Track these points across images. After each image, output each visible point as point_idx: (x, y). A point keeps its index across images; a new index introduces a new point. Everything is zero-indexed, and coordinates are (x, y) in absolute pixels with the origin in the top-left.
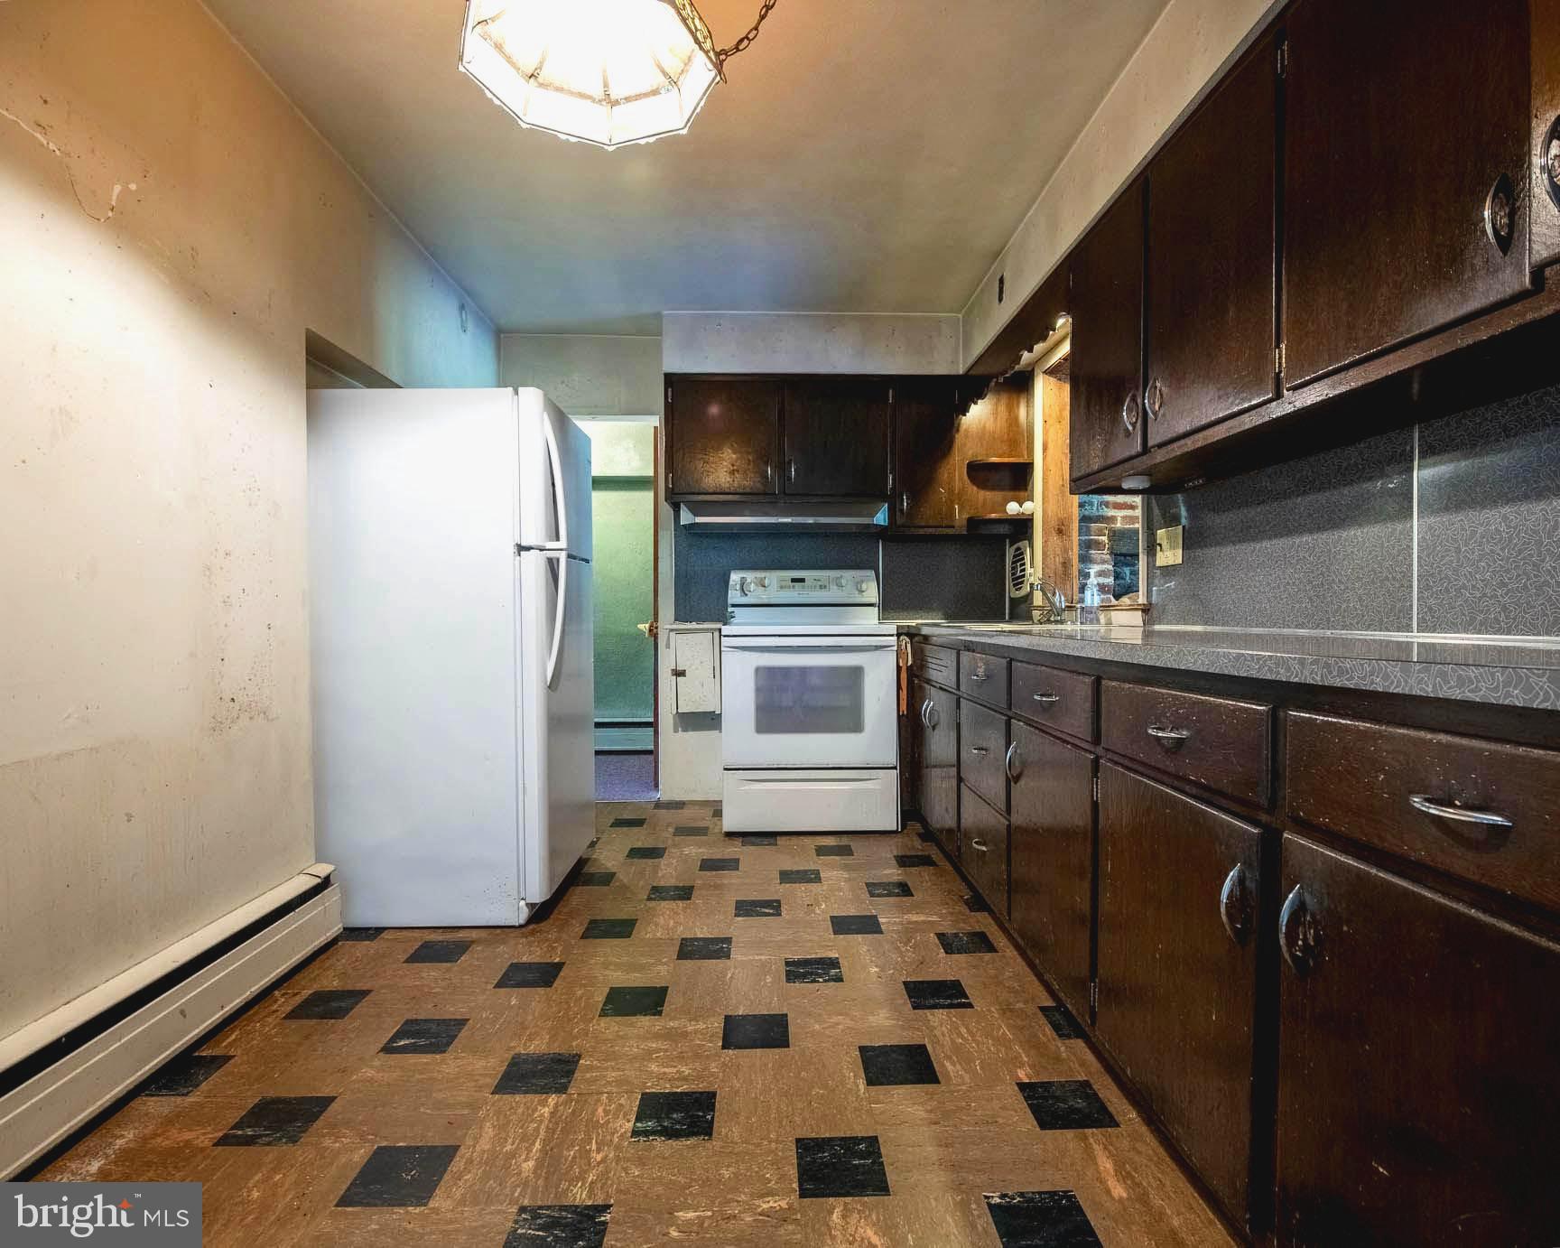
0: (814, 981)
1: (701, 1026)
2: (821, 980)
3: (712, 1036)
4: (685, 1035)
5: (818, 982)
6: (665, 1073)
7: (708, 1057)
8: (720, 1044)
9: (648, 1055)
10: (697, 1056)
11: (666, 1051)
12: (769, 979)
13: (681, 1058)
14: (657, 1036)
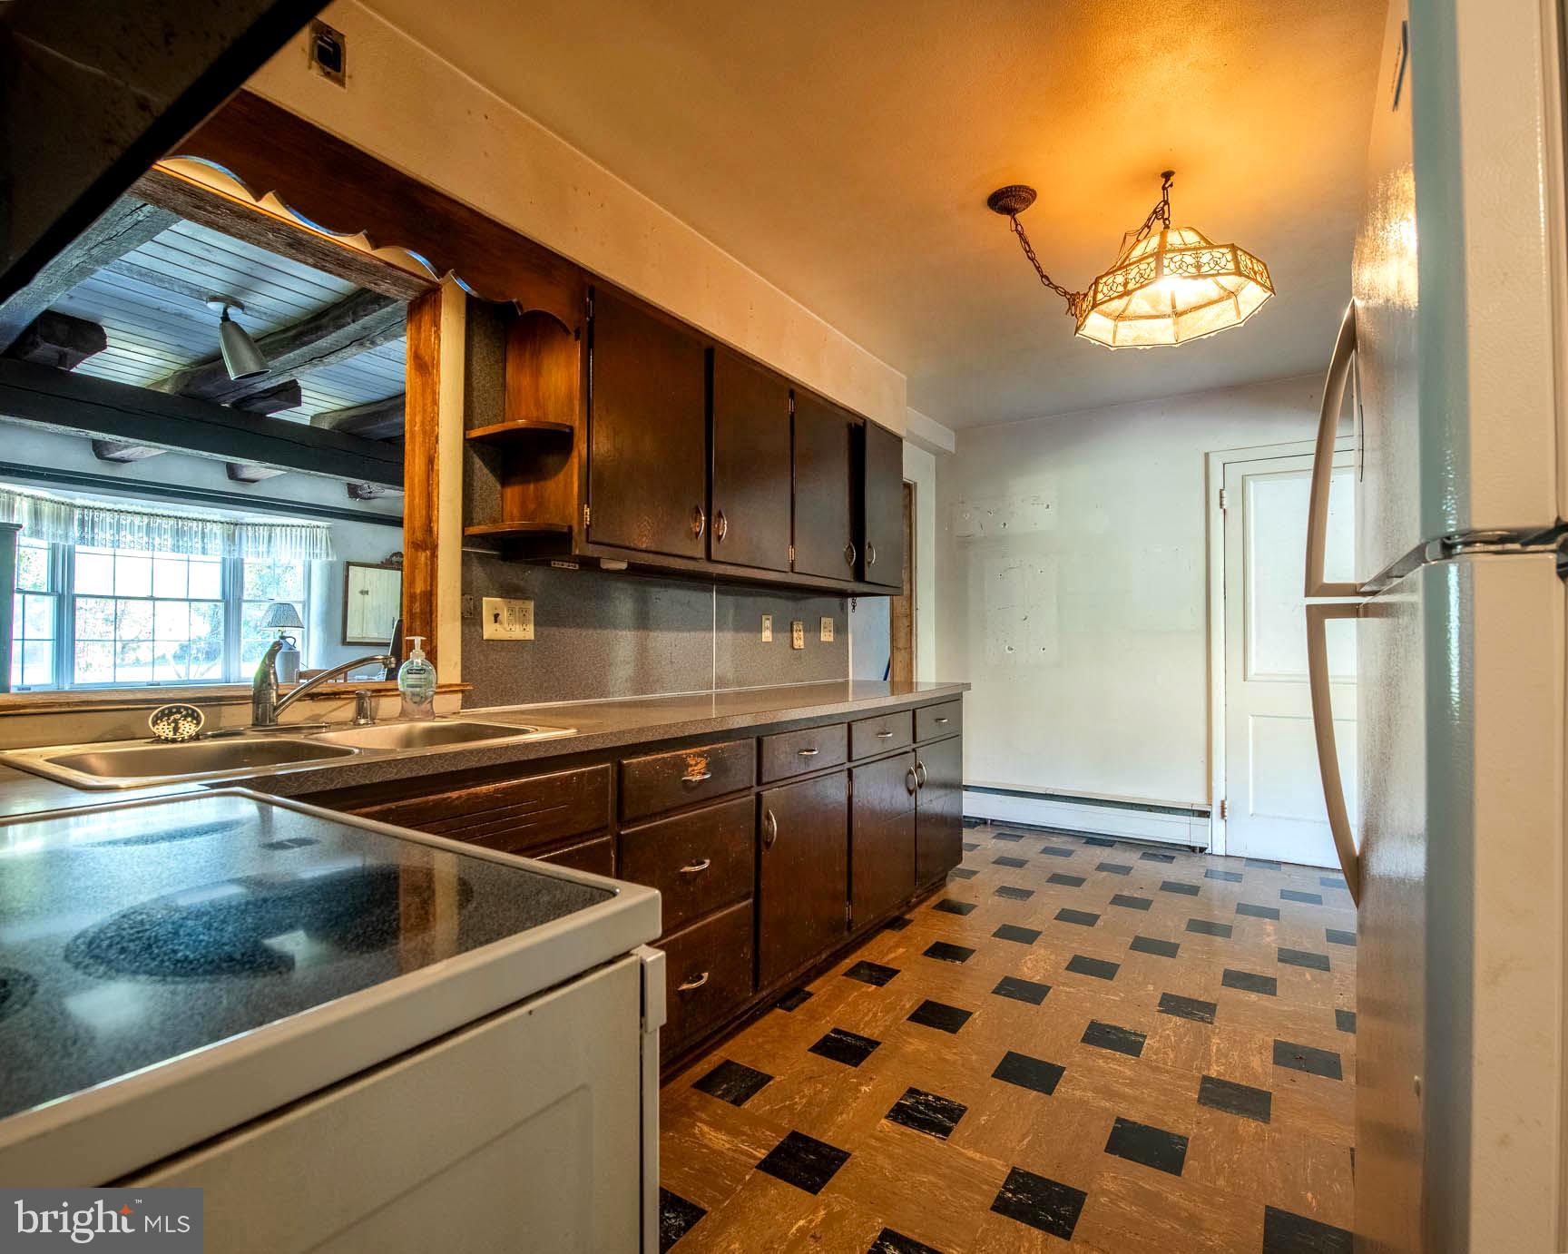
0: (938, 1099)
1: (1078, 1093)
2: (930, 1098)
3: (1071, 1081)
4: (1096, 1090)
5: (934, 1097)
6: (1119, 1066)
7: (1080, 1066)
8: (1065, 1072)
9: (1132, 1083)
10: (1090, 1070)
11: (1115, 1082)
12: (983, 1119)
13: (1103, 1073)
14: (1123, 1097)
